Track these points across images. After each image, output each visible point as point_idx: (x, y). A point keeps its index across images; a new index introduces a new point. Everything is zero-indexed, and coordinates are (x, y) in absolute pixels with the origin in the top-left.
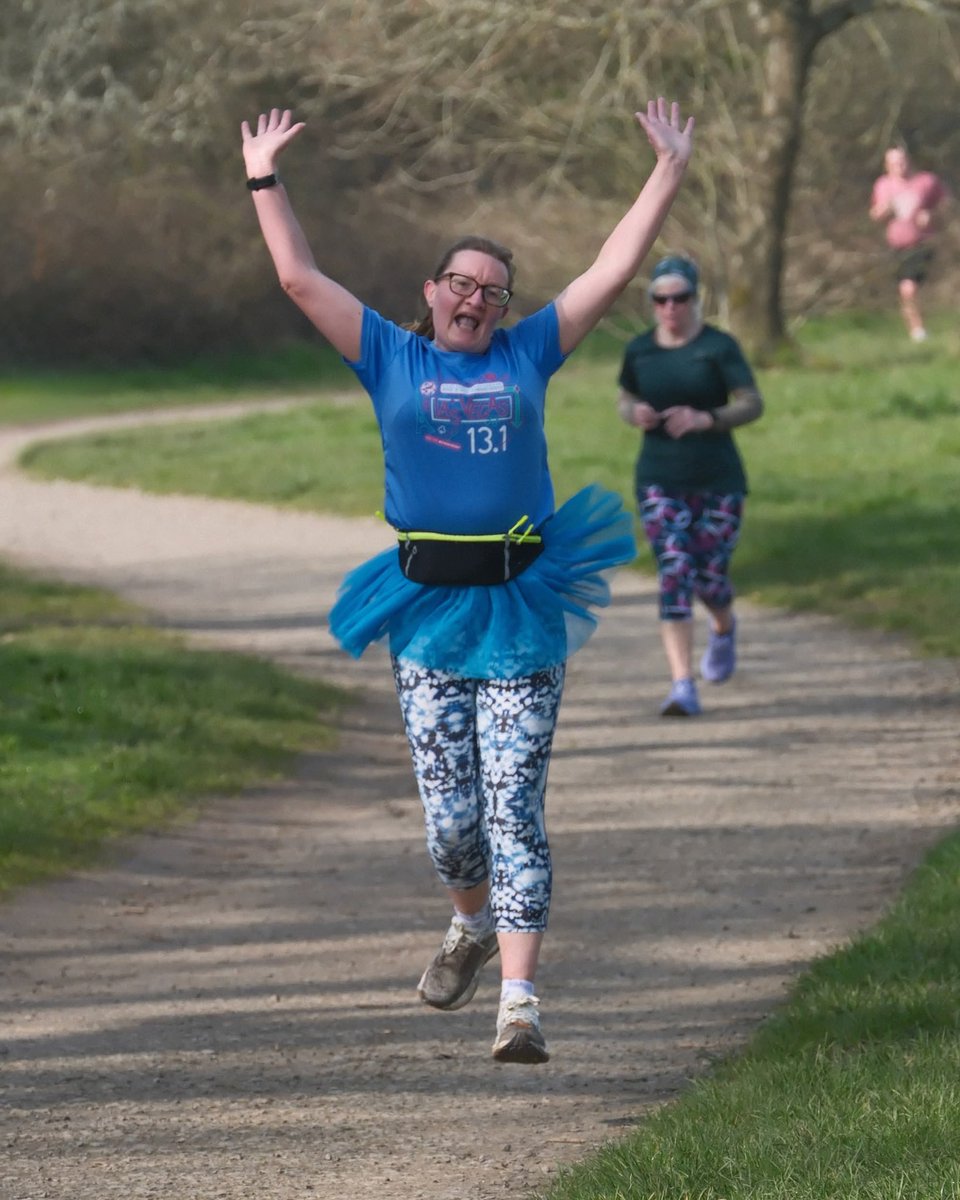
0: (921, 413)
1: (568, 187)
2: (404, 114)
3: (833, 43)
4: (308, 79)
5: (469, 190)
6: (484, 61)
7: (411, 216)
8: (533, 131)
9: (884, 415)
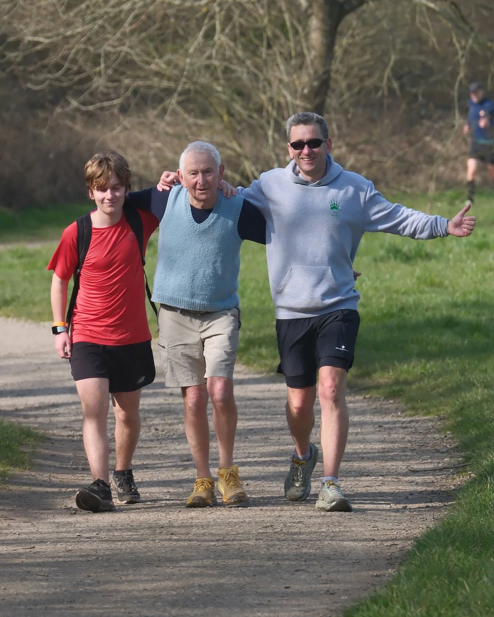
0: (407, 259)
1: (179, 110)
2: (74, 61)
3: (351, 19)
4: (11, 39)
5: (116, 111)
6: (127, 28)
7: (78, 127)
8: (158, 74)
9: (382, 260)
